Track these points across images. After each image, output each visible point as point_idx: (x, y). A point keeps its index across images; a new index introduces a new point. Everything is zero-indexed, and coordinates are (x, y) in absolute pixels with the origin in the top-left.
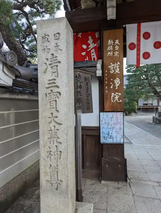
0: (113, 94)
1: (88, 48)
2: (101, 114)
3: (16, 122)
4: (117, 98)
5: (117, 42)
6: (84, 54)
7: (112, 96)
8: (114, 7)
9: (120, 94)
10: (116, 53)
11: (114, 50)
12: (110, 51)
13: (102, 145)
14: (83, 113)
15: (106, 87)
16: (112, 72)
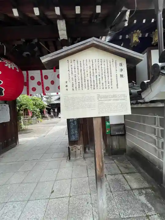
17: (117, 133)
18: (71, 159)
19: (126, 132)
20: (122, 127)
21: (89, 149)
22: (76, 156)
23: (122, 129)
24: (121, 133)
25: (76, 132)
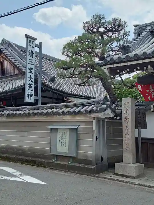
1: (150, 91)
3: (113, 132)
6: (147, 94)
14: (142, 129)
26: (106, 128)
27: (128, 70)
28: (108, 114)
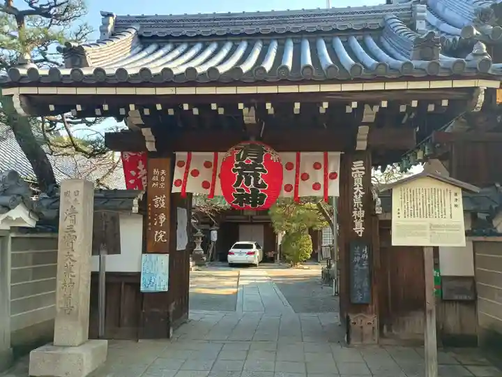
0: (157, 232)
2: (144, 255)
3: (34, 264)
4: (161, 236)
5: (163, 172)
7: (156, 235)
8: (152, 141)
9: (165, 233)
10: (162, 185)
11: (160, 182)
12: (155, 182)
13: (143, 294)
15: (150, 224)
16: (156, 206)
17: (456, 297)
18: (352, 342)
19: (479, 297)
20: (468, 284)
21: (389, 329)
22: (362, 337)
23: (469, 288)
24: (465, 298)
25: (366, 284)
26: (12, 255)
27: (79, 108)
28: (20, 220)
